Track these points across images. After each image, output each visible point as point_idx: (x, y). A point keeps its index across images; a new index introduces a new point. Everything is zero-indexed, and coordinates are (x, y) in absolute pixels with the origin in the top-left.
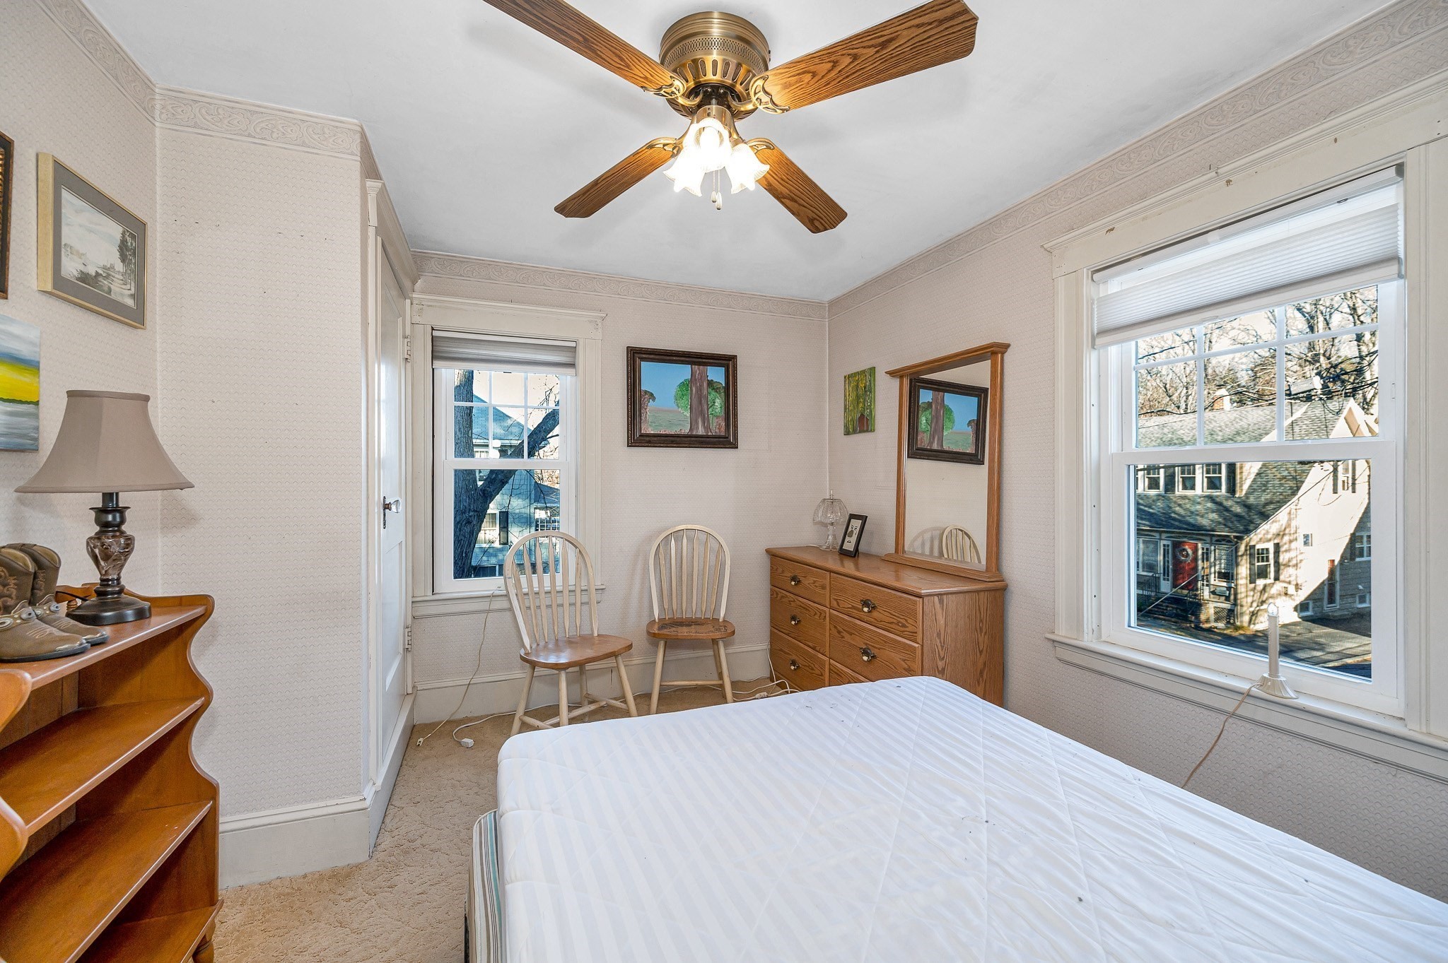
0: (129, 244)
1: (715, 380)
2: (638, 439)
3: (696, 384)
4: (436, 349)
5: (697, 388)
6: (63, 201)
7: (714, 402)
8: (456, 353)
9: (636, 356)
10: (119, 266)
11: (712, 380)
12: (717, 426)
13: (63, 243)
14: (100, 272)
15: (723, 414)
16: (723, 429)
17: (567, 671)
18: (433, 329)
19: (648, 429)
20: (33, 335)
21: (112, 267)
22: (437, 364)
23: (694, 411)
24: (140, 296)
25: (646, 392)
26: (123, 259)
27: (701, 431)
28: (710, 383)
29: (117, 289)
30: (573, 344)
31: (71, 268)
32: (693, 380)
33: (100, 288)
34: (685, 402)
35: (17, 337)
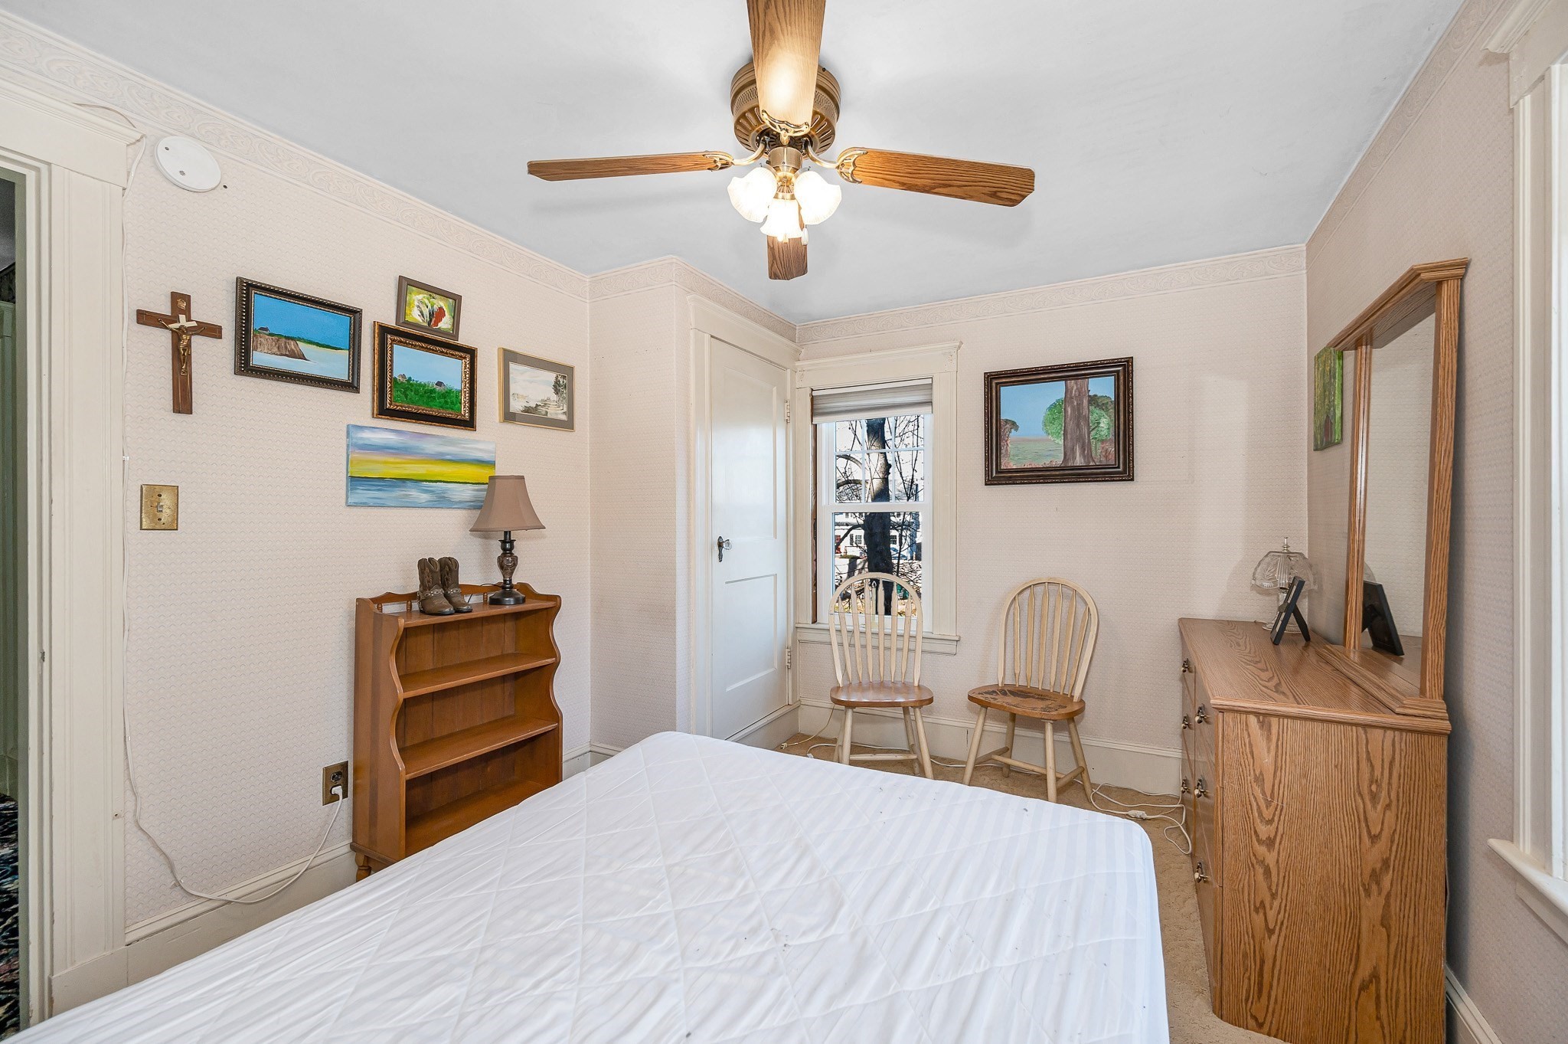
0: (561, 382)
1: (1099, 395)
2: (997, 475)
3: (1073, 403)
4: (815, 407)
5: (1073, 408)
6: (511, 370)
7: (1099, 423)
8: (830, 408)
9: (995, 382)
10: (554, 397)
11: (1095, 396)
12: (1103, 451)
13: (511, 394)
14: (539, 404)
15: (1111, 437)
16: (1112, 457)
17: (856, 710)
18: (812, 390)
19: (1010, 463)
20: (491, 447)
21: (549, 399)
22: (816, 420)
23: (1069, 436)
24: (570, 412)
25: (1007, 421)
26: (557, 392)
27: (1079, 461)
28: (1093, 400)
29: (552, 412)
30: (929, 381)
31: (516, 406)
32: (1068, 399)
33: (540, 413)
34: (1058, 427)
35: (480, 450)
